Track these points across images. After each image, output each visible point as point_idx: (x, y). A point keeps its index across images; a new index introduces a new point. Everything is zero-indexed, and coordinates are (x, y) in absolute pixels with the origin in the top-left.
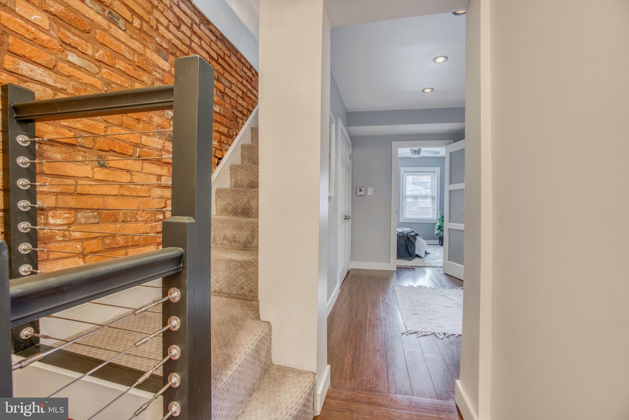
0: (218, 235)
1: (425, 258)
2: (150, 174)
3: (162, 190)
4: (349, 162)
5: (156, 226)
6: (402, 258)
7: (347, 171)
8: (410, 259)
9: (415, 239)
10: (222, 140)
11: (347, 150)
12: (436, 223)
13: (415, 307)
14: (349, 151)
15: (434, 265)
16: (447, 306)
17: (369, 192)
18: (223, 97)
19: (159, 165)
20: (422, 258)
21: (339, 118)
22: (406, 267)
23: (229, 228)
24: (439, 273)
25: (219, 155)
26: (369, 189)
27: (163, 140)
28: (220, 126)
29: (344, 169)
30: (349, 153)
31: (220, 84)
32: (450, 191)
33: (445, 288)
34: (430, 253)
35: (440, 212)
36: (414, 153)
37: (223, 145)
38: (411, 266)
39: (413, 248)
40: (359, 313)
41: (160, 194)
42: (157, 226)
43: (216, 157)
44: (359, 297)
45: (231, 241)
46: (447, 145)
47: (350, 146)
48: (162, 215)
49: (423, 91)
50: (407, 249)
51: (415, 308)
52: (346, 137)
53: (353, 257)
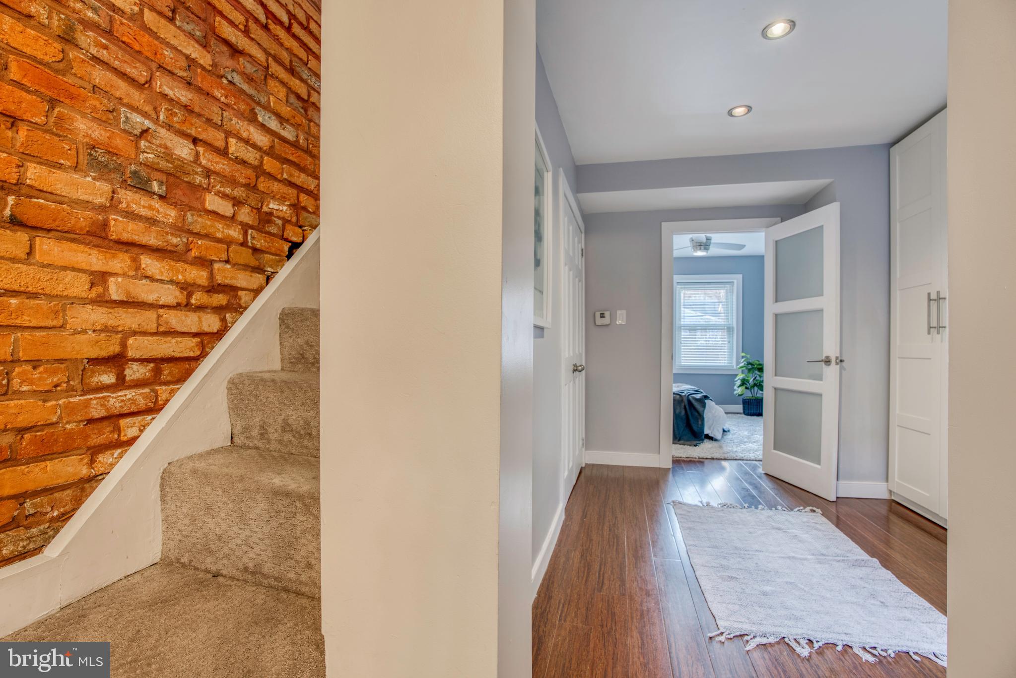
0: (271, 421)
1: (722, 442)
2: (64, 268)
3: (109, 310)
4: (579, 262)
5: (86, 405)
6: (679, 440)
7: (577, 279)
8: (695, 443)
9: (704, 405)
10: (303, 205)
11: (576, 239)
12: (737, 375)
13: (725, 558)
14: (580, 242)
15: (743, 455)
16: (793, 557)
17: (618, 319)
18: (306, 111)
19: (95, 246)
20: (716, 440)
21: (561, 169)
22: (688, 459)
23: (293, 404)
24: (755, 474)
25: (293, 234)
26: (619, 312)
27: (112, 184)
28: (296, 173)
29: (571, 273)
30: (580, 245)
31: (297, 82)
32: (776, 315)
33: (776, 509)
34: (729, 431)
35: (743, 354)
36: (699, 248)
37: (305, 214)
38: (699, 458)
39: (700, 423)
40: (606, 576)
41: (103, 321)
42: (90, 403)
43: (287, 240)
44: (605, 533)
45: (301, 435)
46: (768, 227)
47: (582, 233)
48: (111, 375)
49: (730, 113)
50: (688, 425)
51: (724, 562)
52: (574, 212)
53: (588, 443)
